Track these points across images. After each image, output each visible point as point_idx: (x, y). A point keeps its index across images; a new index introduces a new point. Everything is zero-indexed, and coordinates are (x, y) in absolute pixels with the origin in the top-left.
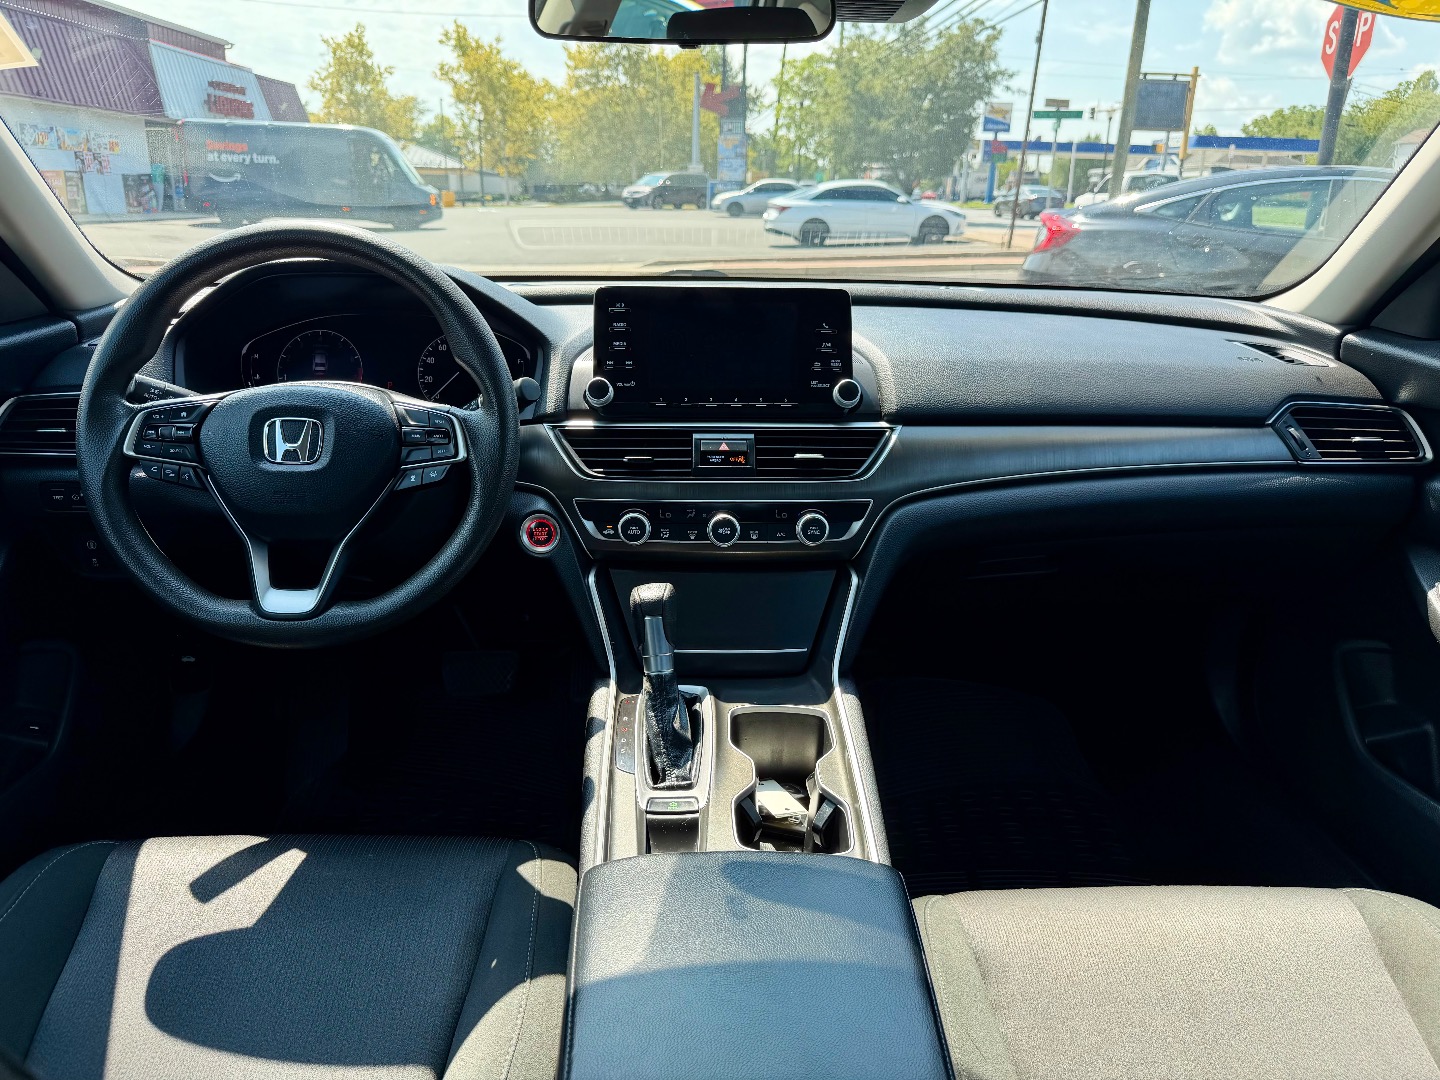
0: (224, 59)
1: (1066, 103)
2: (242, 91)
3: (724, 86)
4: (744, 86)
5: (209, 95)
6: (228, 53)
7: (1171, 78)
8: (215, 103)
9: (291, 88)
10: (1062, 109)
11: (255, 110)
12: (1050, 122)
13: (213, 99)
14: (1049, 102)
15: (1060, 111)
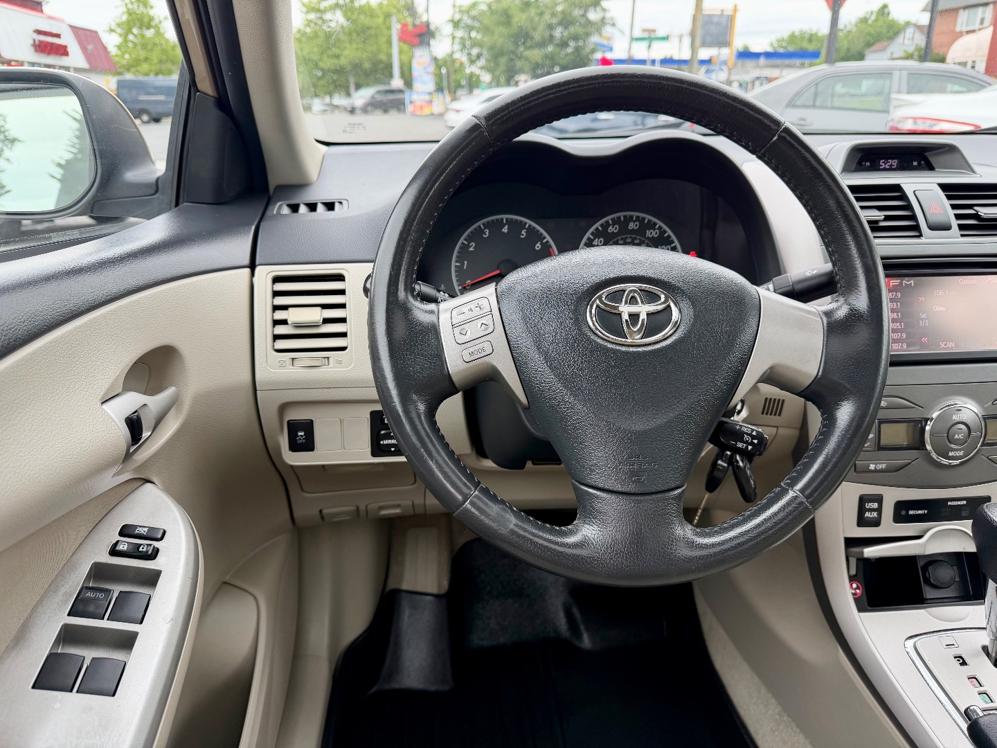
0: (42, 11)
1: (654, 31)
2: (58, 36)
3: (414, 25)
4: (428, 24)
5: (34, 40)
6: (45, 8)
7: (719, 13)
8: (39, 46)
9: (96, 32)
10: (653, 36)
11: (69, 50)
12: (644, 44)
13: (37, 42)
14: (644, 30)
15: (650, 37)
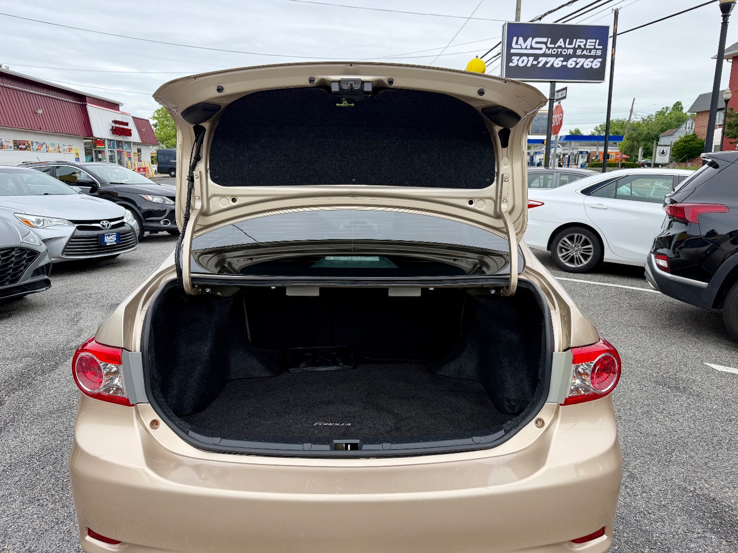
0: (119, 110)
2: (127, 124)
5: (113, 127)
8: (115, 130)
9: (148, 121)
11: (132, 132)
